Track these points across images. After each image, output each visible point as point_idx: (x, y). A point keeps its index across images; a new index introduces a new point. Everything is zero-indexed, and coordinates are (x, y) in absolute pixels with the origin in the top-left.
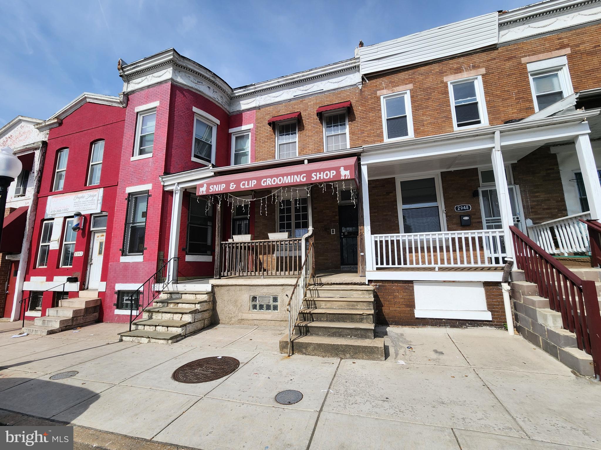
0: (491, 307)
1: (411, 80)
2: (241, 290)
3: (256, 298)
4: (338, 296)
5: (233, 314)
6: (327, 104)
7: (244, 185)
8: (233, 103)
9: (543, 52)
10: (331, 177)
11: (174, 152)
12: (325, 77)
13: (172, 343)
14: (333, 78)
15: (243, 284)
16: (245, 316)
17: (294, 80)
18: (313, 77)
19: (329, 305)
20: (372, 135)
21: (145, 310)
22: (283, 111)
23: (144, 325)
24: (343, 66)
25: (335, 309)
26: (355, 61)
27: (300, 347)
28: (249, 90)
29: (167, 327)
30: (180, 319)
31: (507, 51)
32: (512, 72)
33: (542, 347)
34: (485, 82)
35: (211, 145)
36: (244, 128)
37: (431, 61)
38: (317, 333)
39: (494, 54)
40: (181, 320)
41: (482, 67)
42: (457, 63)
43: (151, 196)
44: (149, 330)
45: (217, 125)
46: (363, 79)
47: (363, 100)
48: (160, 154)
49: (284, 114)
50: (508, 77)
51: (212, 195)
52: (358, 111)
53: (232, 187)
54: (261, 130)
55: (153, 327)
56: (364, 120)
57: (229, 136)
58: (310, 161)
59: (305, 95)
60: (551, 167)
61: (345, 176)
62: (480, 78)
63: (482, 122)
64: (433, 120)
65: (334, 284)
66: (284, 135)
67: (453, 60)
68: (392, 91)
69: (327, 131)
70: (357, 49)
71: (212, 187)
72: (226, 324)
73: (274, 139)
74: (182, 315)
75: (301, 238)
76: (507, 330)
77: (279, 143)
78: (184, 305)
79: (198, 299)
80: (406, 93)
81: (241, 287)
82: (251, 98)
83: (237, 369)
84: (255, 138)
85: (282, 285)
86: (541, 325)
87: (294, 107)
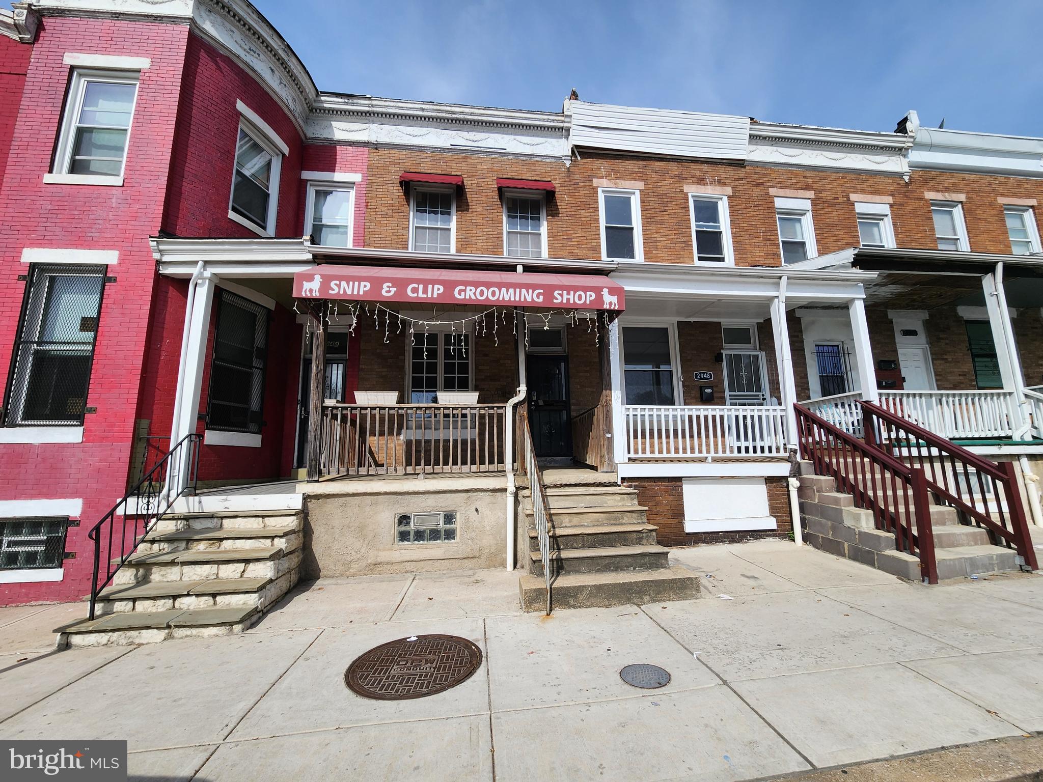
0: (774, 511)
1: (641, 175)
2: (376, 504)
3: (409, 518)
4: (583, 505)
5: (353, 553)
6: (511, 177)
7: (415, 290)
8: (315, 120)
9: (790, 188)
10: (588, 302)
12: (510, 129)
13: (243, 630)
14: (523, 135)
15: (383, 490)
16: (384, 556)
17: (454, 116)
18: (490, 123)
19: (576, 520)
20: (585, 246)
21: (126, 563)
22: (426, 166)
23: (134, 600)
24: (544, 120)
25: (587, 526)
26: (563, 119)
27: (564, 595)
28: (357, 104)
29: (214, 596)
30: (239, 575)
31: (755, 173)
32: (760, 203)
33: (847, 555)
34: (731, 207)
35: (268, 194)
36: (338, 176)
37: (669, 157)
38: (577, 569)
39: (741, 172)
40: (241, 576)
41: (729, 186)
42: (701, 170)
43: (115, 281)
44: (154, 611)
45: (284, 155)
46: (573, 152)
47: (572, 186)
48: (149, 185)
49: (428, 171)
50: (755, 208)
51: (334, 301)
52: (563, 201)
53: (388, 292)
54: (378, 190)
55: (167, 600)
56: (574, 218)
57: (302, 186)
58: (528, 269)
59: (472, 148)
60: (796, 334)
61: (610, 304)
62: (725, 199)
63: (726, 259)
64: (669, 244)
65: (566, 485)
66: (426, 211)
67: (696, 164)
68: (615, 184)
69: (508, 223)
70: (567, 100)
71: (335, 284)
72: (337, 577)
73: (406, 215)
74: (244, 564)
75: (505, 405)
76: (794, 540)
77: (415, 225)
78: (240, 544)
79: (272, 528)
80: (634, 193)
81: (375, 497)
82: (358, 121)
83: (480, 652)
84: (365, 204)
85: (467, 491)
86: (849, 527)
87: (450, 164)
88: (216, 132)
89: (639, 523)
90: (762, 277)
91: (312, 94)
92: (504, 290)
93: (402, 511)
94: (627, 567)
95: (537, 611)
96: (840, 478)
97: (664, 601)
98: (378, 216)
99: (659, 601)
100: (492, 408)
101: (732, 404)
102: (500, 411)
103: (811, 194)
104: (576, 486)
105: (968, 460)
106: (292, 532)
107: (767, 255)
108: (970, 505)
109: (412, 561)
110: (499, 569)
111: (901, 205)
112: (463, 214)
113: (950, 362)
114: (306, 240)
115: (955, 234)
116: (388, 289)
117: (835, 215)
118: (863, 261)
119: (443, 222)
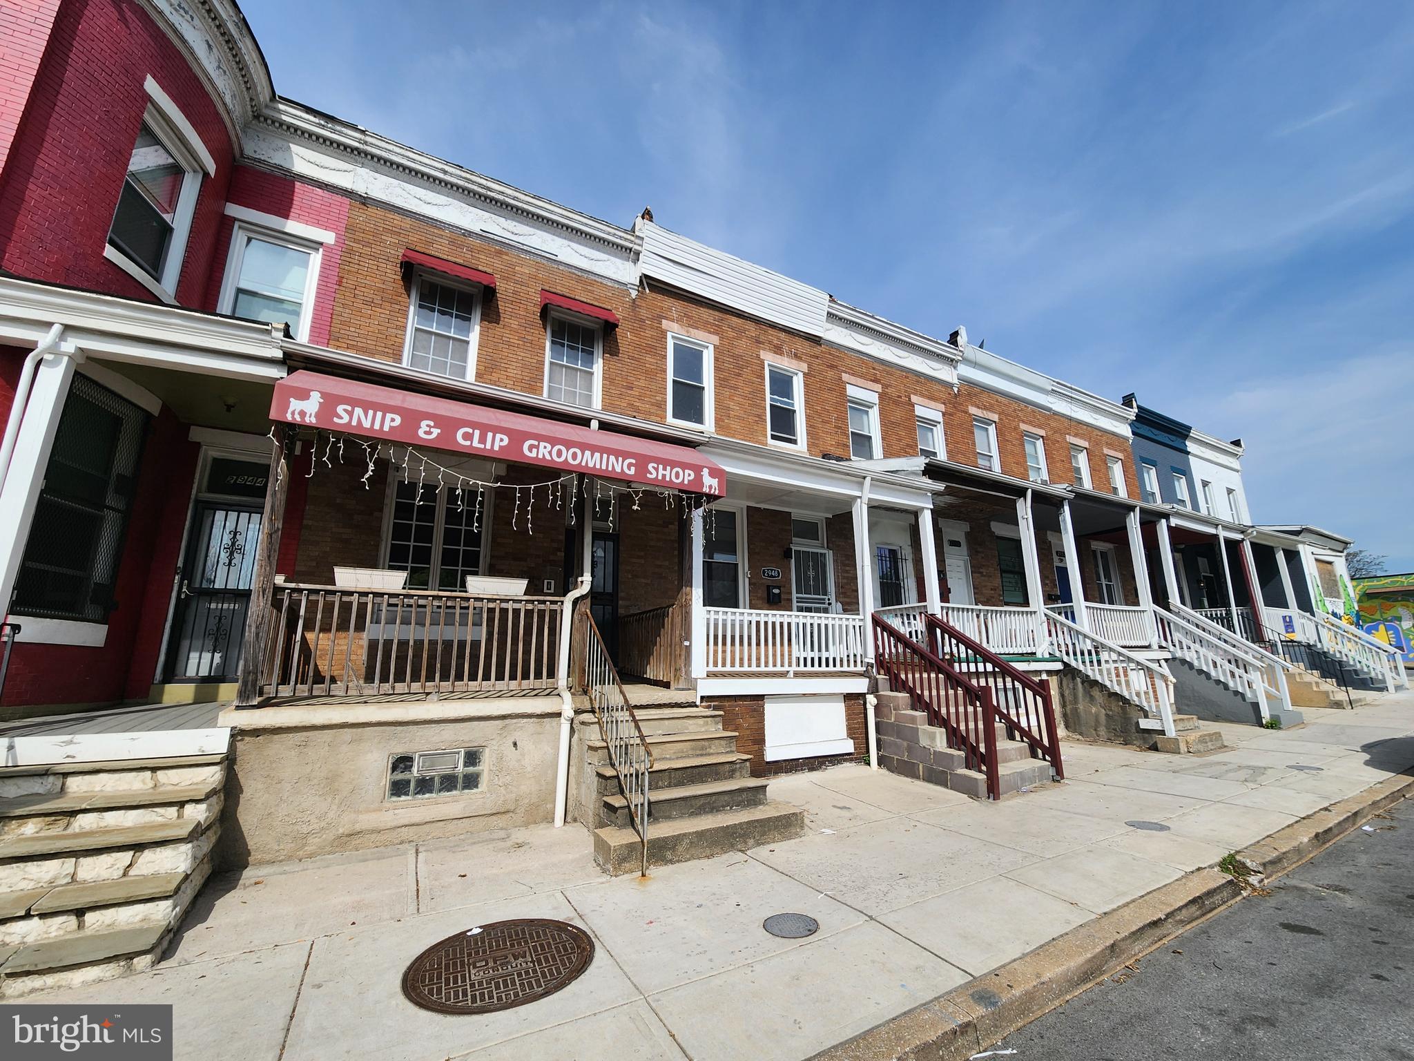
0: (851, 733)
1: (717, 328)
2: (360, 740)
3: (410, 759)
4: (660, 732)
5: (313, 820)
6: (561, 293)
7: (468, 437)
8: (260, 131)
9: (861, 377)
10: (686, 482)
12: (564, 232)
13: (153, 964)
14: (580, 244)
15: (376, 719)
16: (367, 820)
17: (489, 193)
18: (538, 216)
19: (657, 751)
20: (648, 399)
22: (441, 249)
24: (609, 234)
25: (670, 759)
26: (633, 238)
27: (661, 848)
28: (340, 133)
29: (81, 912)
30: (121, 872)
31: (830, 354)
32: (832, 387)
33: (921, 777)
34: (806, 385)
35: (171, 230)
36: (293, 226)
37: (746, 315)
38: (667, 814)
39: (817, 350)
40: (125, 875)
41: (805, 362)
42: (778, 338)
45: (206, 175)
46: (641, 281)
47: (637, 322)
49: (445, 257)
50: (829, 391)
51: (338, 435)
52: (624, 339)
53: (427, 432)
54: (361, 263)
56: (636, 363)
57: (226, 225)
58: (605, 426)
59: (511, 243)
61: (710, 487)
62: (801, 375)
63: (799, 441)
64: (742, 414)
65: (635, 707)
66: (434, 310)
67: (774, 330)
68: (688, 332)
69: (552, 350)
70: (640, 219)
71: (345, 410)
72: (281, 861)
73: (404, 309)
74: (131, 853)
75: (562, 599)
76: (869, 764)
77: (415, 325)
78: (111, 818)
79: (171, 788)
80: (707, 347)
81: (360, 730)
82: (336, 155)
84: (337, 278)
85: (504, 717)
86: (924, 747)
87: (477, 255)
88: (104, 116)
89: (727, 752)
90: (848, 474)
91: (264, 96)
92: (588, 453)
93: (400, 749)
94: (723, 806)
95: (627, 872)
96: (915, 696)
97: (768, 843)
98: (358, 300)
99: (763, 844)
100: (544, 602)
101: (800, 609)
102: (554, 607)
103: (878, 388)
104: (647, 708)
105: (1016, 675)
106: (214, 792)
107: (838, 444)
108: (1016, 721)
109: (413, 825)
110: (542, 825)
111: (951, 415)
112: (490, 325)
113: (985, 576)
114: (277, 330)
115: (990, 452)
116: (428, 429)
117: (898, 414)
118: (932, 471)
119: (459, 330)
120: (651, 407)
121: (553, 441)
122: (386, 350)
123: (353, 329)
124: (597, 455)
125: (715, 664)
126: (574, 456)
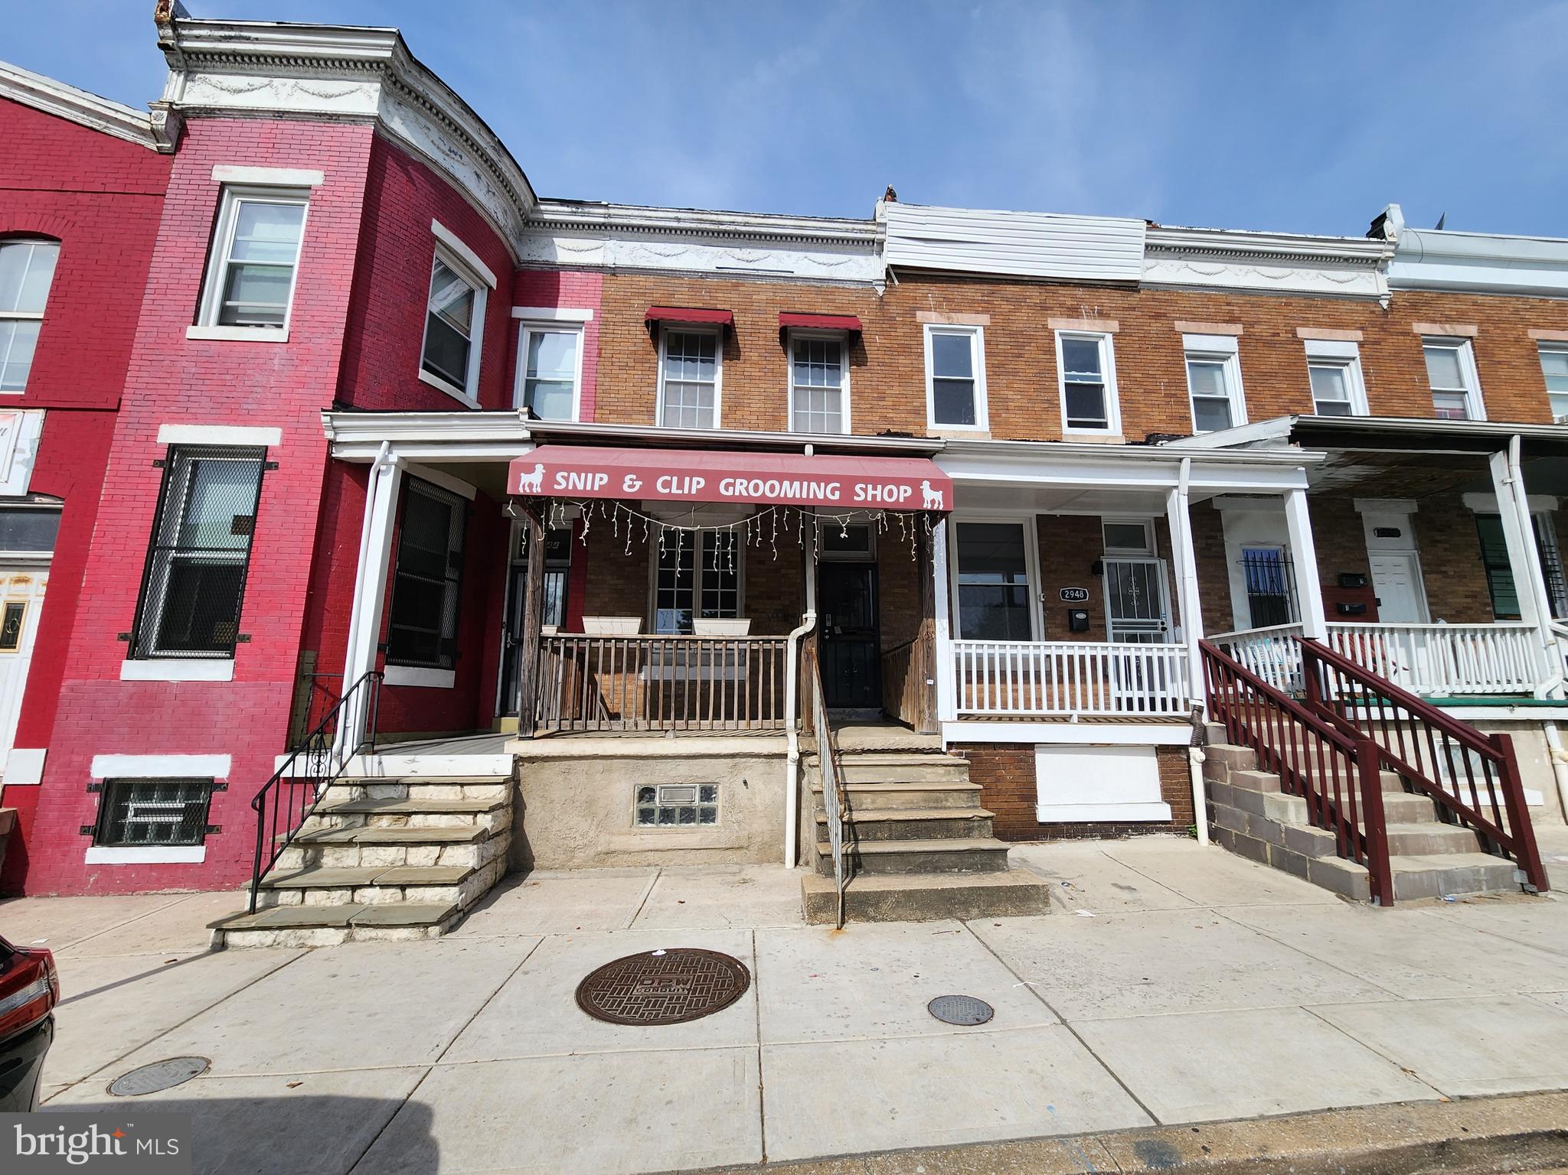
0: (1168, 795)
1: (986, 305)
2: (610, 771)
3: (652, 791)
4: (892, 779)
5: (578, 837)
6: (800, 311)
7: (667, 484)
8: (530, 236)
9: (1206, 320)
10: (901, 500)
11: (368, 341)
12: (799, 244)
13: (441, 934)
14: (817, 252)
15: (619, 752)
16: (619, 842)
17: (721, 227)
18: (771, 235)
19: (881, 801)
20: (904, 407)
21: (293, 841)
22: (683, 298)
23: (304, 890)
24: (847, 231)
25: (897, 810)
26: (874, 228)
27: (861, 903)
28: (589, 214)
29: (403, 888)
30: (434, 861)
31: (1154, 300)
32: (1161, 343)
33: (1269, 861)
34: (1118, 349)
35: (469, 343)
36: (562, 313)
37: (1026, 279)
38: (880, 868)
39: (1134, 299)
40: (436, 864)
41: (1114, 318)
42: (1073, 297)
43: (277, 467)
44: (328, 905)
45: (490, 288)
46: (888, 274)
47: (886, 322)
48: (321, 341)
49: (686, 305)
50: (1154, 350)
51: (560, 499)
52: (872, 344)
53: (631, 486)
54: (615, 331)
55: (344, 892)
56: (887, 368)
57: (513, 325)
58: (820, 449)
59: (746, 272)
60: (1212, 534)
61: (933, 502)
62: (1109, 337)
63: (1110, 424)
64: (1024, 403)
65: (869, 751)
66: (681, 359)
67: (1066, 288)
68: (949, 319)
69: (795, 374)
70: (881, 202)
71: (563, 477)
72: (556, 869)
73: (653, 365)
74: (439, 847)
75: (786, 637)
76: (1196, 837)
77: (666, 379)
78: (432, 820)
79: (473, 800)
80: (975, 331)
81: (609, 761)
82: (588, 236)
83: (748, 972)
84: (597, 351)
85: (733, 756)
86: (1272, 821)
87: (715, 295)
88: (406, 265)
89: (969, 807)
90: (1153, 459)
91: (528, 203)
92: (786, 483)
93: (644, 781)
94: (950, 868)
95: (824, 923)
96: (1262, 751)
97: (998, 915)
98: (615, 368)
99: (991, 916)
100: (769, 641)
101: (1118, 638)
102: (779, 646)
103: (1238, 329)
104: (883, 753)
106: (499, 806)
107: (1171, 419)
108: (1453, 795)
109: (657, 850)
110: (775, 865)
111: (1376, 343)
112: (731, 363)
113: (1453, 577)
114: (523, 413)
115: (1462, 386)
116: (631, 483)
117: (1273, 359)
119: (705, 373)
120: (906, 415)
121: (749, 476)
122: (642, 409)
123: (612, 395)
124: (797, 484)
125: (969, 706)
126: (772, 489)
